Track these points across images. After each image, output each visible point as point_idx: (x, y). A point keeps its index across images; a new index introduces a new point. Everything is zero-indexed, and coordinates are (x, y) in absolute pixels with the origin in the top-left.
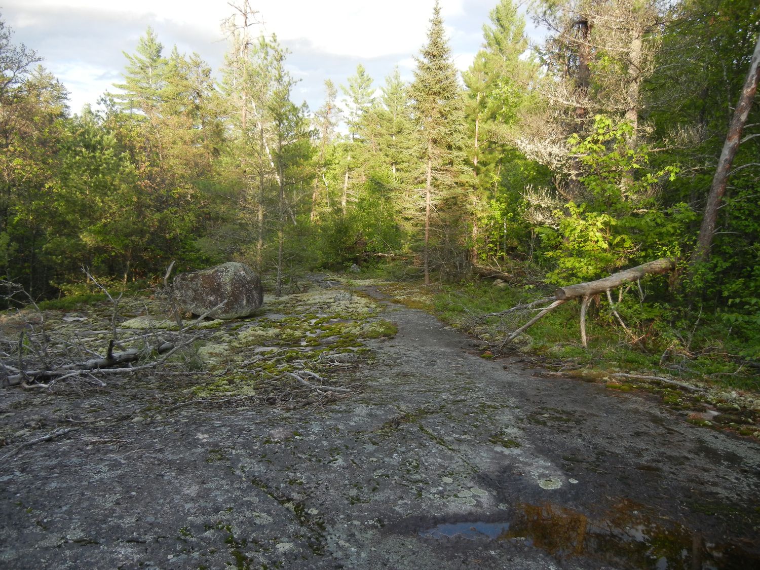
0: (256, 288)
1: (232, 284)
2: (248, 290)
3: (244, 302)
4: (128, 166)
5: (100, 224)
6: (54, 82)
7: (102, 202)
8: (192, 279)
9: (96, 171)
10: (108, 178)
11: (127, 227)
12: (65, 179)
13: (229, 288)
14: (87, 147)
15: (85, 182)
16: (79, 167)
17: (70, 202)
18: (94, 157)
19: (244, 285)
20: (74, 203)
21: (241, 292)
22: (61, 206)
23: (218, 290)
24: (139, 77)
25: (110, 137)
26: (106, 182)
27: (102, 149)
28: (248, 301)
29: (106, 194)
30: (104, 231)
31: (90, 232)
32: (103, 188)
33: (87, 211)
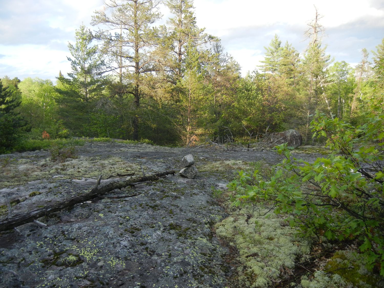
0: (299, 139)
1: (290, 137)
2: (296, 139)
3: (294, 143)
4: (260, 97)
5: (249, 117)
6: (236, 63)
7: (250, 110)
8: (277, 135)
9: (249, 98)
10: (253, 101)
11: (258, 119)
12: (239, 102)
13: (289, 138)
14: (246, 90)
15: (245, 103)
16: (244, 97)
17: (240, 110)
18: (249, 94)
19: (295, 137)
20: (241, 110)
21: (293, 140)
22: (237, 111)
23: (285, 138)
24: (270, 57)
25: (255, 86)
26: (252, 103)
27: (251, 91)
28: (296, 143)
29: (251, 107)
30: (250, 120)
31: (246, 120)
32: (250, 105)
33: (245, 113)
